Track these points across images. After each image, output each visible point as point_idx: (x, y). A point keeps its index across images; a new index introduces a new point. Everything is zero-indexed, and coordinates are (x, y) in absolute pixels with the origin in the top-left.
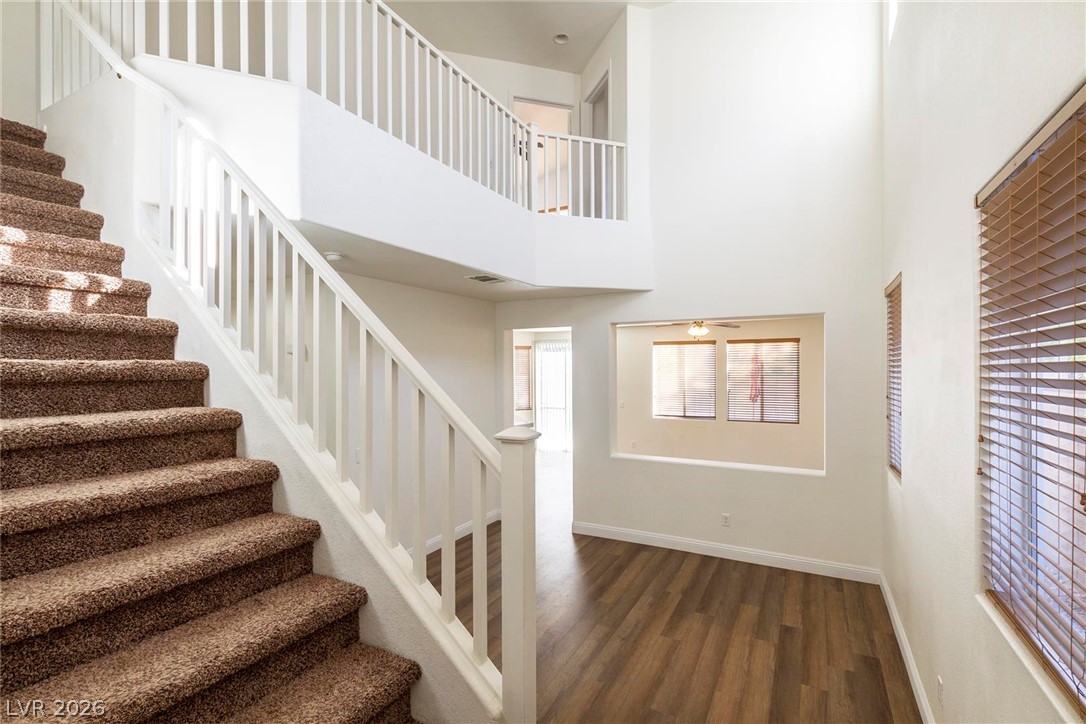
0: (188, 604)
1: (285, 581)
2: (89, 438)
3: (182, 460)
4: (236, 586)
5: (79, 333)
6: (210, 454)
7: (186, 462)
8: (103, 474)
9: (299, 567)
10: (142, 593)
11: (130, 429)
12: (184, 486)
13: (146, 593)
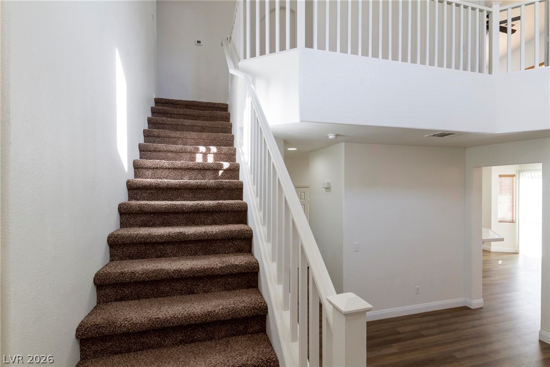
0: (197, 333)
1: (248, 333)
2: (188, 239)
3: (227, 252)
4: (221, 329)
5: (207, 189)
6: (239, 250)
7: (228, 253)
8: (195, 255)
9: (257, 327)
10: (173, 324)
11: (203, 236)
12: (211, 269)
13: (175, 324)
